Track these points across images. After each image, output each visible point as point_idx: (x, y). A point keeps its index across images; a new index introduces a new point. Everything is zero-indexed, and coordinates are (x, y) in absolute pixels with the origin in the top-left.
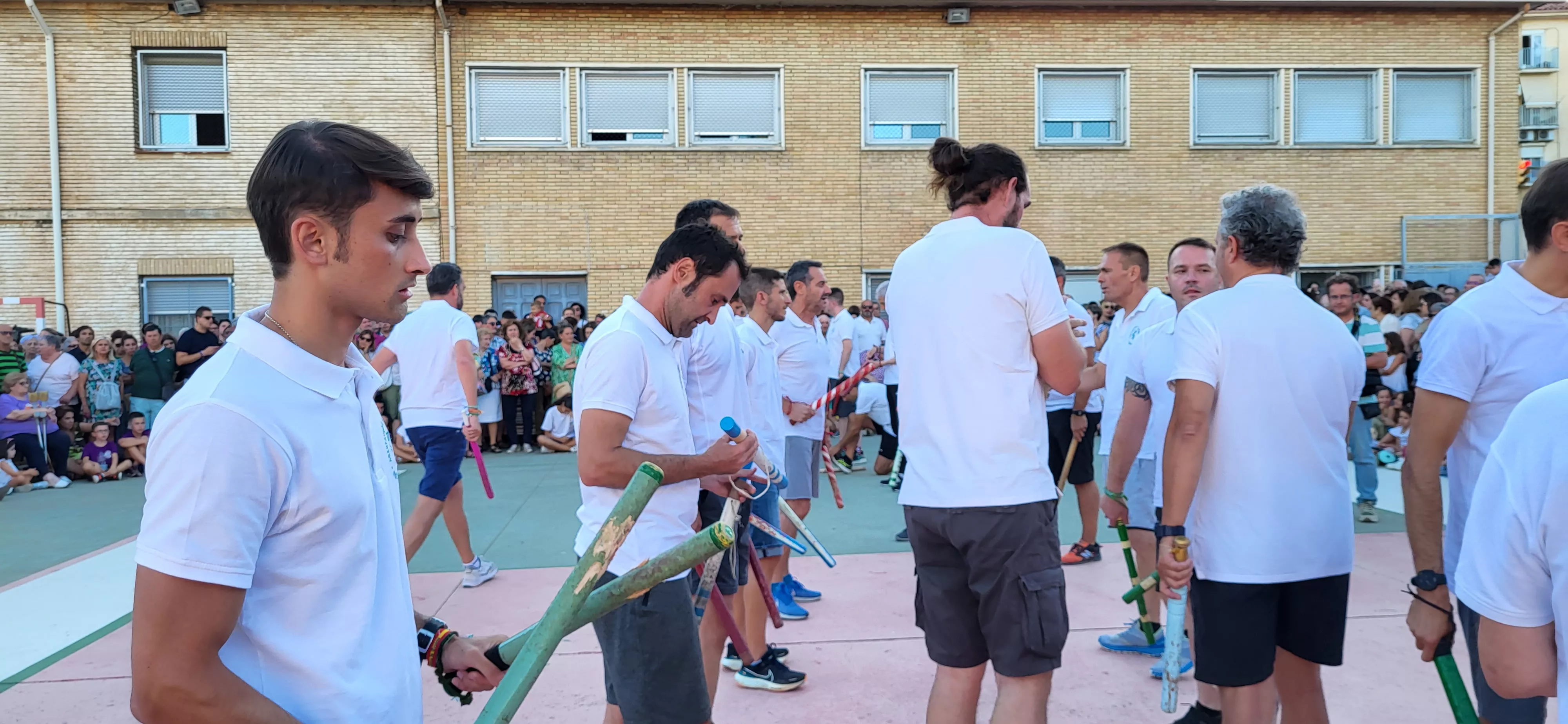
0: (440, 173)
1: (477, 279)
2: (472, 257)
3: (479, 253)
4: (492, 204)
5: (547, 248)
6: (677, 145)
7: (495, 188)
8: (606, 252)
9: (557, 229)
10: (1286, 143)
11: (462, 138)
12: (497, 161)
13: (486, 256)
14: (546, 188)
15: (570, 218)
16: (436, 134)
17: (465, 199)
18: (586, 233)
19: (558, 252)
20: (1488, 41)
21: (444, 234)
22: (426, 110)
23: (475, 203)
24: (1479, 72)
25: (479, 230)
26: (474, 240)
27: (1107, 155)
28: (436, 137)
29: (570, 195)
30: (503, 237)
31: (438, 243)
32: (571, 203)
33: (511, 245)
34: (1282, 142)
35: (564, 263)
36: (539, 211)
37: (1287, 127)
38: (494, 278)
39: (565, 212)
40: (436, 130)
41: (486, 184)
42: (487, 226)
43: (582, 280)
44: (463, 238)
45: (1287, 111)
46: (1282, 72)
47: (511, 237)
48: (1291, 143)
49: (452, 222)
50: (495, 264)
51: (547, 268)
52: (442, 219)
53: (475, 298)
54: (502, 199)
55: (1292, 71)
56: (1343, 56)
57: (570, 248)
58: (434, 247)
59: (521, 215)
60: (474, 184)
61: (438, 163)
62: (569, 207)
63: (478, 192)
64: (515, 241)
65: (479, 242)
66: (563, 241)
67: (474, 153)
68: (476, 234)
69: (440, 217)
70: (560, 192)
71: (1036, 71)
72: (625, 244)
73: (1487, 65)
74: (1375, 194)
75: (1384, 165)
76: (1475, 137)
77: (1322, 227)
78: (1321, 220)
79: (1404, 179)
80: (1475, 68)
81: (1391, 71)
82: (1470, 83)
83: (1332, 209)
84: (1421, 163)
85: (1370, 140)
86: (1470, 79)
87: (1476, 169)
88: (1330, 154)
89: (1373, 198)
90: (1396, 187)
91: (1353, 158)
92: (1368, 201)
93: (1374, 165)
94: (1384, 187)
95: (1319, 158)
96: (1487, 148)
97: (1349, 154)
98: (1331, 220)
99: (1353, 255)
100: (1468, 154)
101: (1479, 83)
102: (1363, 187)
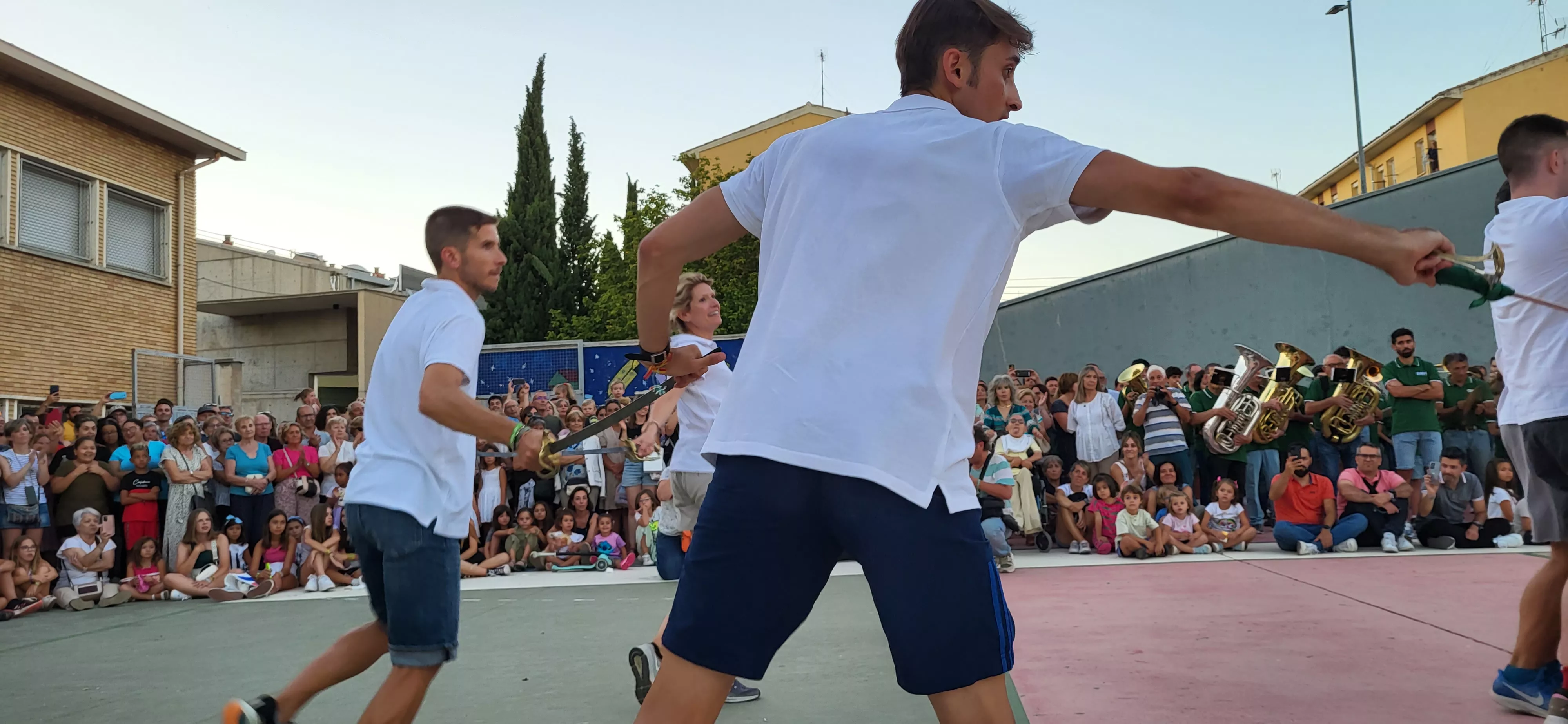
10: (12, 242)
20: (177, 180)
24: (170, 209)
34: (8, 240)
37: (12, 222)
45: (12, 203)
46: (9, 154)
48: (16, 244)
55: (19, 156)
56: (65, 155)
73: (177, 204)
74: (90, 321)
75: (99, 289)
76: (167, 275)
77: (43, 352)
78: (43, 343)
79: (115, 309)
80: (168, 204)
81: (105, 186)
82: (162, 218)
83: (53, 332)
84: (128, 293)
85: (86, 258)
86: (162, 214)
87: (168, 308)
88: (52, 266)
89: (89, 325)
90: (108, 316)
91: (72, 275)
92: (85, 328)
93: (91, 287)
94: (98, 314)
95: (42, 269)
96: (177, 288)
97: (69, 270)
98: (52, 345)
99: (71, 390)
100: (162, 291)
101: (171, 220)
102: (81, 311)
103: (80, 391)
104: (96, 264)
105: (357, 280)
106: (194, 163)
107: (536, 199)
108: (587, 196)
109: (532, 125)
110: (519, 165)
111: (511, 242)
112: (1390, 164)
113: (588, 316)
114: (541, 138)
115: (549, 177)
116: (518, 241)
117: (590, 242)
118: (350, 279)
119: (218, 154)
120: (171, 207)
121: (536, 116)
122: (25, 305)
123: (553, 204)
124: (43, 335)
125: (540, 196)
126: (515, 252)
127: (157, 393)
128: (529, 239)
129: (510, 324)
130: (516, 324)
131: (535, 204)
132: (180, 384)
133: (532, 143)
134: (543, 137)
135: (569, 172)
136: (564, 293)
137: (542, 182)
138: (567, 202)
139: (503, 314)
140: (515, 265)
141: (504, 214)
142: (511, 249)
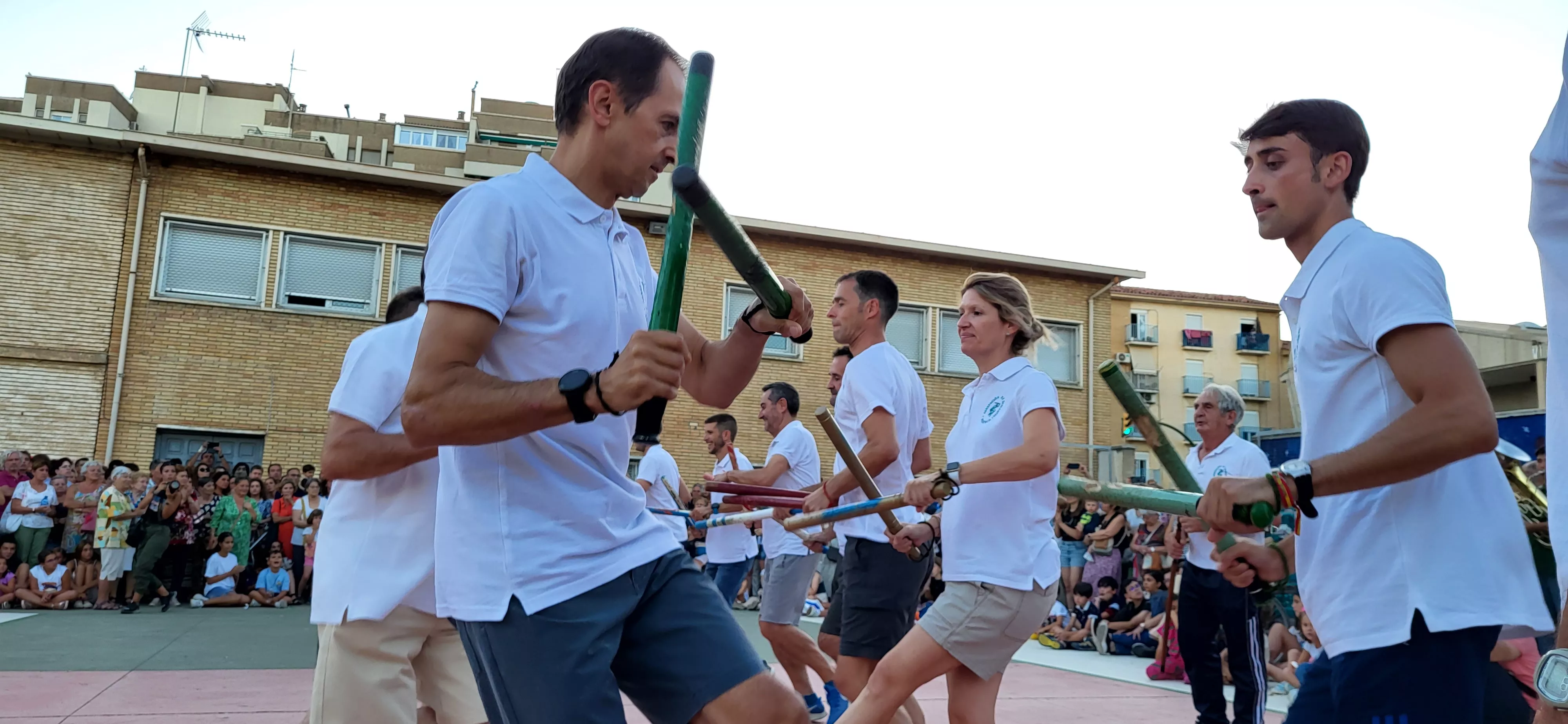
0: (115, 318)
1: (140, 431)
2: (139, 408)
3: (147, 404)
4: (168, 355)
5: (224, 405)
6: (377, 316)
7: (175, 340)
8: (288, 413)
9: (238, 387)
10: (932, 370)
11: (145, 286)
12: (181, 313)
13: (154, 408)
14: (232, 344)
15: (254, 377)
16: (117, 279)
17: (139, 348)
18: (269, 393)
19: (236, 410)
20: (1088, 304)
21: (109, 381)
22: (109, 254)
23: (150, 353)
24: (1081, 327)
25: (150, 380)
26: (143, 390)
27: (782, 365)
28: (116, 283)
29: (257, 354)
30: (176, 390)
31: (101, 390)
32: (256, 361)
33: (184, 399)
34: (929, 369)
35: (240, 422)
36: (220, 367)
37: (933, 356)
38: (160, 431)
39: (249, 370)
40: (117, 275)
41: (165, 335)
42: (160, 377)
43: (258, 441)
44: (130, 387)
45: (933, 343)
46: (930, 310)
47: (185, 391)
48: (936, 370)
49: (120, 370)
50: (163, 417)
51: (222, 425)
52: (110, 366)
53: (135, 451)
54: (181, 352)
55: (938, 310)
57: (250, 407)
58: (96, 394)
59: (200, 369)
60: (152, 334)
61: (114, 308)
62: (255, 365)
63: (155, 342)
64: (190, 395)
65: (148, 393)
66: (242, 399)
67: (156, 303)
68: (145, 384)
69: (107, 364)
70: (247, 349)
71: (725, 285)
72: (310, 407)
73: (1088, 322)
76: (1079, 380)
80: (1081, 325)
82: (1075, 336)
86: (1075, 332)
87: (1082, 408)
96: (1088, 390)
100: (1074, 393)
101: (1082, 336)
119: (1116, 278)
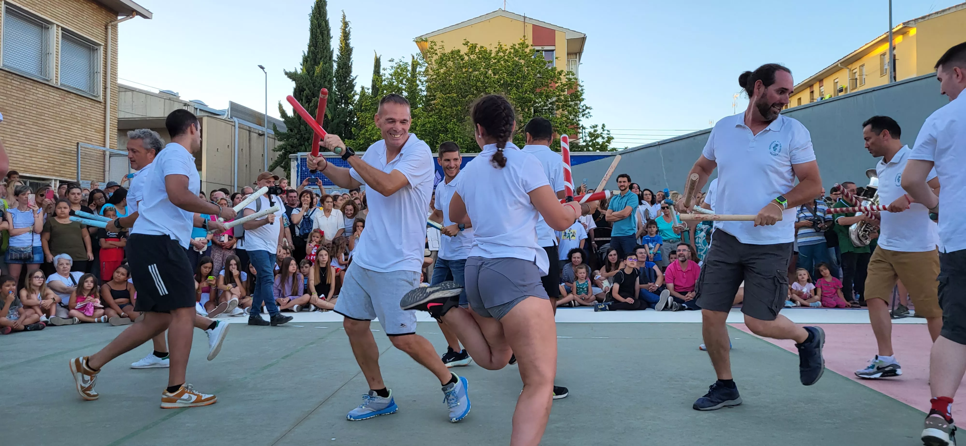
20: (106, 28)
73: (106, 45)
74: (50, 122)
75: (55, 100)
76: (99, 94)
77: (19, 141)
78: (18, 135)
79: (65, 114)
80: (101, 45)
81: (60, 28)
82: (96, 55)
83: (25, 128)
84: (75, 104)
85: (47, 78)
86: (96, 51)
87: (101, 118)
88: (25, 82)
89: (48, 124)
90: (61, 119)
91: (38, 89)
92: (46, 127)
93: (50, 99)
94: (55, 117)
95: (19, 83)
96: (105, 104)
97: (36, 85)
98: (24, 137)
99: (37, 168)
100: (96, 105)
101: (102, 56)
102: (43, 114)
103: (42, 169)
104: (53, 83)
105: (200, 110)
106: (117, 18)
107: (321, 63)
108: (352, 63)
109: (320, 14)
110: (310, 39)
111: (305, 90)
112: (861, 68)
113: (355, 140)
114: (325, 22)
115: (330, 49)
116: (309, 89)
117: (353, 93)
118: (197, 109)
119: (134, 13)
120: (102, 47)
121: (323, 8)
122: (7, 108)
123: (332, 67)
124: (18, 129)
125: (324, 61)
126: (307, 97)
127: (92, 174)
128: (316, 88)
129: (302, 143)
130: (306, 143)
131: (320, 66)
132: (107, 168)
133: (319, 26)
134: (327, 22)
135: (341, 47)
136: (338, 124)
137: (325, 51)
138: (339, 66)
139: (298, 136)
140: (307, 104)
141: (299, 71)
142: (304, 94)
